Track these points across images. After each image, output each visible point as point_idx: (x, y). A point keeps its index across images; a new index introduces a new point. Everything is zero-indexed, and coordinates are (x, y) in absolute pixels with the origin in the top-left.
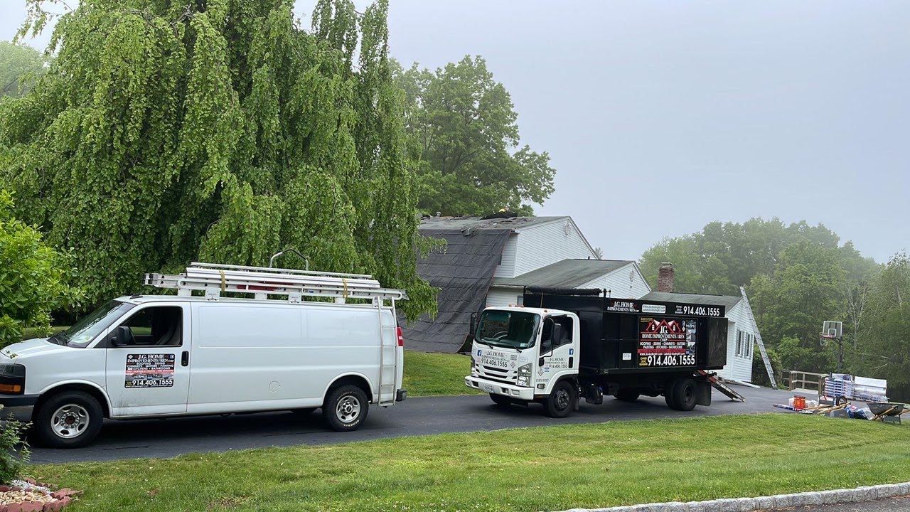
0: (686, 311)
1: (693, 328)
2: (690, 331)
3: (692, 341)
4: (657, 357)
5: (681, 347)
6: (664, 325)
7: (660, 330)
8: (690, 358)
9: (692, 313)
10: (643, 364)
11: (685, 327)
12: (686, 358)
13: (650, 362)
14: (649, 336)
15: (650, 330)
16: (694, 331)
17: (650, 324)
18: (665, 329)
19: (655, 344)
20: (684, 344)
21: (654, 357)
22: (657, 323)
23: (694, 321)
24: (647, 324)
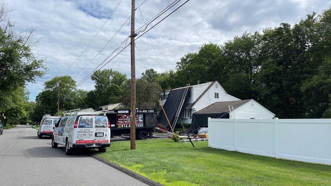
0: (138, 112)
1: (141, 116)
2: (140, 117)
3: (141, 120)
4: (125, 125)
5: (136, 122)
6: (128, 116)
7: (126, 117)
8: (141, 125)
9: (141, 112)
10: (119, 127)
11: (138, 116)
12: (139, 125)
13: (122, 127)
14: (122, 119)
15: (122, 118)
16: (142, 117)
17: (122, 116)
18: (129, 117)
19: (124, 121)
20: (138, 121)
21: (124, 125)
22: (125, 116)
23: (142, 114)
24: (121, 116)
